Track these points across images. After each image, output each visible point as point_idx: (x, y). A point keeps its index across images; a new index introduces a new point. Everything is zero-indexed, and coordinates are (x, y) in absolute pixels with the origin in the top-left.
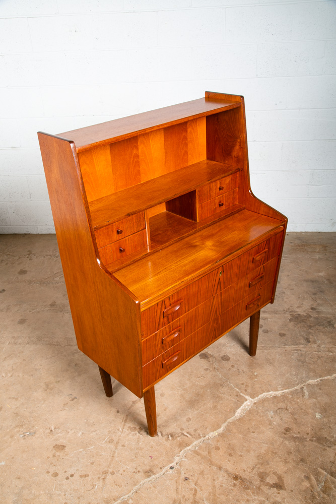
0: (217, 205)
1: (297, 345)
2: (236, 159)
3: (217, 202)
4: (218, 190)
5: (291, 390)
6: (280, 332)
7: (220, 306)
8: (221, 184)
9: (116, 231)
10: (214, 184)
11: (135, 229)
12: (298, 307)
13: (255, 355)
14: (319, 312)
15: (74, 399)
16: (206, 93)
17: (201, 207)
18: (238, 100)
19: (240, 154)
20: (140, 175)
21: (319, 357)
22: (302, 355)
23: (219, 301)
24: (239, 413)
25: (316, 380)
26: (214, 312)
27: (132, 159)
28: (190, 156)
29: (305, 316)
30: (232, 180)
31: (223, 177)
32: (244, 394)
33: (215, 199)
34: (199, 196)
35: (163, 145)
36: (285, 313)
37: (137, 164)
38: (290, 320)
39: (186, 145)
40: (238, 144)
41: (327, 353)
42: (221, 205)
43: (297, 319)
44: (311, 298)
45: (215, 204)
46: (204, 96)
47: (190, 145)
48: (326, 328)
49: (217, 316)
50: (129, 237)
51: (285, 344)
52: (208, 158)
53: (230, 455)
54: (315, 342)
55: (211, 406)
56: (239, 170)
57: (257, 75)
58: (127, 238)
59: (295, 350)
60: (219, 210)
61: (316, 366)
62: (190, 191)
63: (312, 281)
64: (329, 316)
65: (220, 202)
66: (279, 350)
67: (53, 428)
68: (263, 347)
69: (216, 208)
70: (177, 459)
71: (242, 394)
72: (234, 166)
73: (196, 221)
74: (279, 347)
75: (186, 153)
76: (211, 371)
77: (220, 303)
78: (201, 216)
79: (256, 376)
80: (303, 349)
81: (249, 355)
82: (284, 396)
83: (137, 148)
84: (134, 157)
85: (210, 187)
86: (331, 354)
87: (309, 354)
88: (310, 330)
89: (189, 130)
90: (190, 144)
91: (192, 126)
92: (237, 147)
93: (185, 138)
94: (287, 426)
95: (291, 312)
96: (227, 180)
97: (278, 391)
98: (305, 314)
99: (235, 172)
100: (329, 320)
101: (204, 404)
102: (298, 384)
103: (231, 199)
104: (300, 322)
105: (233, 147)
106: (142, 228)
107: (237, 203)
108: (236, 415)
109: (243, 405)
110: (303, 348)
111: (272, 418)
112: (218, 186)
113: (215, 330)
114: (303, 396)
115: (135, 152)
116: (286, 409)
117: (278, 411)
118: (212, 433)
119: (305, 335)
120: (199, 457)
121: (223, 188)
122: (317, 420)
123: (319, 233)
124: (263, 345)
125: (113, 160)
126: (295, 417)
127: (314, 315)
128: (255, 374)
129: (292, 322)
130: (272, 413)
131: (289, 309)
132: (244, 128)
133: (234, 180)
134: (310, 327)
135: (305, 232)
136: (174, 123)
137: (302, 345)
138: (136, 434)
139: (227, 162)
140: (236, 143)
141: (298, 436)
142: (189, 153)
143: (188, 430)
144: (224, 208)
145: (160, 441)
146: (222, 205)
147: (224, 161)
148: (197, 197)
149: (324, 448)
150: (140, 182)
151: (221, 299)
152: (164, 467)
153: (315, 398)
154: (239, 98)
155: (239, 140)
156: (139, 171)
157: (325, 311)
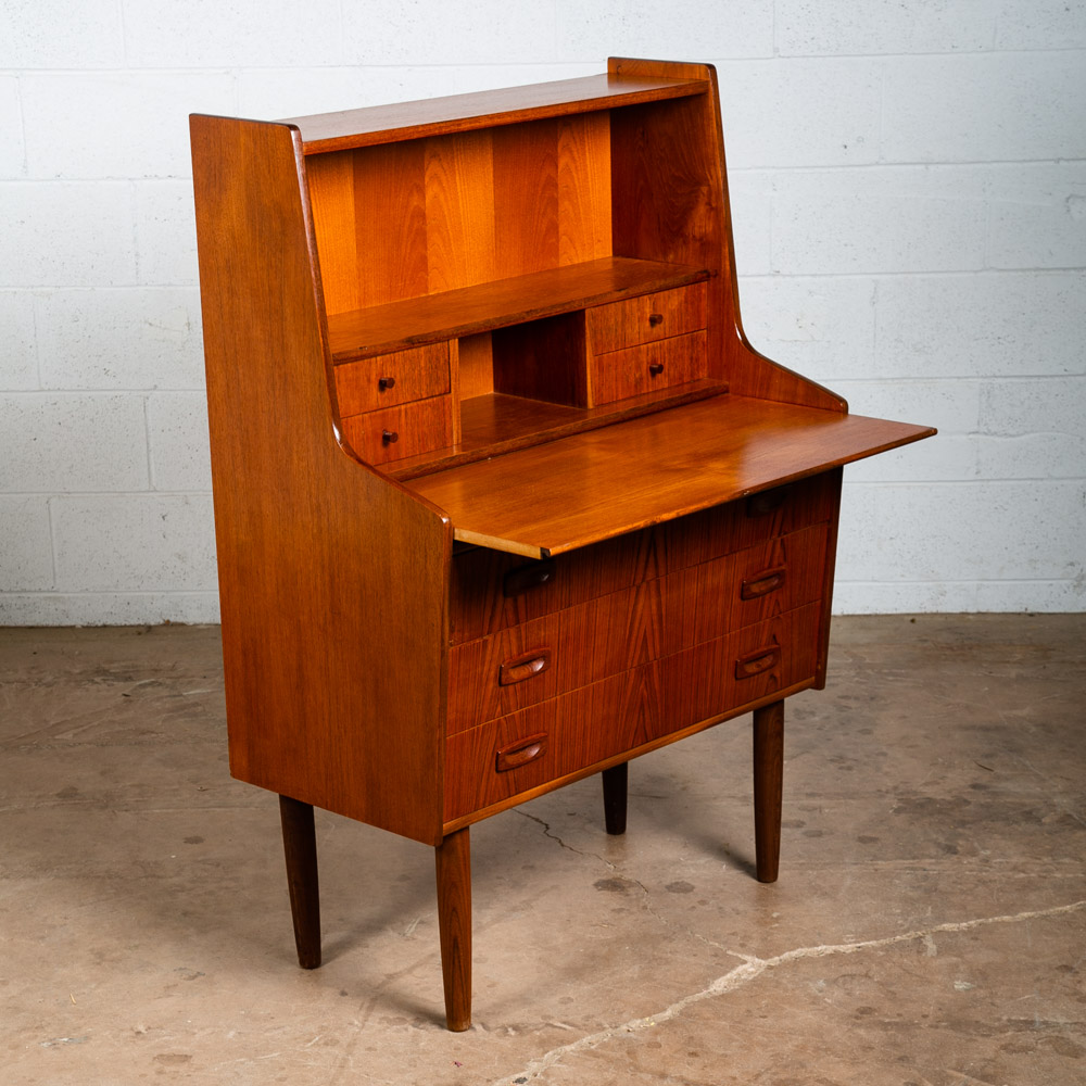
0: (645, 367)
1: (914, 858)
2: (698, 244)
3: (645, 360)
4: (648, 324)
5: (883, 941)
6: (861, 835)
7: (656, 626)
8: (654, 309)
9: (377, 383)
10: (634, 303)
11: (425, 387)
12: (926, 784)
13: (775, 878)
14: (995, 794)
15: (196, 976)
16: (611, 61)
17: (600, 366)
18: (699, 75)
19: (710, 228)
20: (426, 271)
21: (983, 882)
22: (926, 878)
23: (654, 607)
24: (719, 986)
25: (965, 924)
26: (640, 642)
27: (407, 223)
28: (564, 239)
29: (950, 803)
30: (686, 302)
31: (661, 290)
32: (739, 952)
33: (639, 351)
34: (595, 332)
35: (491, 196)
36: (882, 796)
37: (421, 236)
38: (898, 811)
39: (554, 203)
40: (703, 200)
41: (1010, 873)
42: (655, 371)
43: (918, 807)
44: (974, 765)
45: (638, 367)
46: (604, 69)
47: (564, 205)
48: (1015, 826)
49: (647, 657)
50: (409, 405)
51: (875, 858)
52: (616, 252)
53: (694, 1054)
54: (973, 853)
55: (636, 976)
56: (709, 276)
57: (776, 50)
58: (403, 407)
59: (906, 868)
60: (649, 386)
61: (969, 898)
62: (568, 309)
63: (986, 729)
64: (1027, 801)
65: (654, 361)
66: (854, 869)
67: (142, 1028)
68: (803, 864)
69: (641, 379)
70: (534, 1066)
71: (730, 952)
72: (694, 266)
73: (584, 404)
74: (856, 864)
75: (553, 228)
76: (632, 913)
77: (655, 618)
78: (598, 391)
79: (777, 920)
80: (934, 867)
81: (755, 882)
82: (860, 955)
83: (421, 190)
84: (412, 217)
85: (623, 310)
86: (1022, 875)
87: (949, 876)
88: (960, 830)
89: (563, 161)
90: (566, 203)
91: (571, 152)
92: (702, 209)
93: (552, 183)
94: (865, 1005)
95: (902, 794)
96: (673, 301)
97: (844, 943)
98: (948, 798)
99: (696, 281)
100: (1027, 809)
101: (614, 973)
102: (906, 931)
103: (687, 362)
104: (931, 815)
105: (687, 211)
106: (441, 389)
107: (703, 374)
108: (711, 990)
109: (735, 972)
110: (931, 864)
111: (820, 991)
112: (648, 312)
113: (642, 705)
114: (918, 952)
115: (415, 201)
116: (866, 976)
117: (841, 980)
118: (639, 1021)
119: (942, 839)
120: (601, 1060)
121: (661, 317)
122: (958, 992)
123: (1031, 615)
124: (801, 861)
125: (361, 217)
126: (892, 989)
127: (981, 798)
128: (775, 915)
129: (903, 816)
130: (821, 983)
131: (895, 788)
132: (717, 153)
133: (692, 303)
134: (963, 823)
135: (979, 613)
136: (531, 116)
137: (932, 858)
138: (406, 1029)
139: (671, 256)
140: (697, 197)
141: (897, 1020)
142: (561, 229)
143: (564, 1019)
144: (663, 381)
145: (482, 1038)
146: (660, 369)
147: (665, 254)
148: (588, 331)
149: (968, 1037)
150: (426, 292)
151: (659, 605)
152: (497, 1078)
153: (955, 956)
154: (703, 71)
155: (704, 189)
156: (424, 260)
157: (1019, 790)
